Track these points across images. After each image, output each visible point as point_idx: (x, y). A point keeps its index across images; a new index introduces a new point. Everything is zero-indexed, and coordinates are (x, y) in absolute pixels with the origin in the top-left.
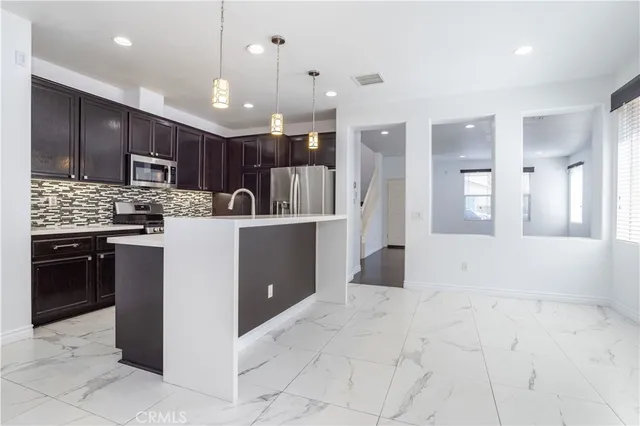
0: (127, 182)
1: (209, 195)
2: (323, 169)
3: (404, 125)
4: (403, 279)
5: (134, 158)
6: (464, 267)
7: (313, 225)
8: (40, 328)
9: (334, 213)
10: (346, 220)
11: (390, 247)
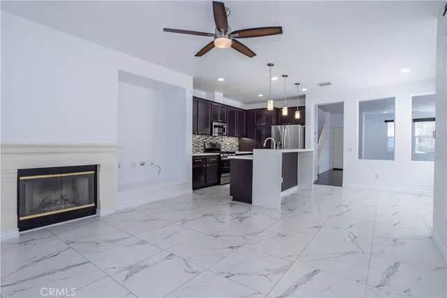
0: (211, 134)
1: (237, 139)
2: (299, 126)
3: (343, 103)
4: (342, 182)
5: (214, 123)
6: (377, 176)
7: (296, 154)
8: (196, 191)
9: (304, 148)
10: (312, 151)
11: (334, 169)
